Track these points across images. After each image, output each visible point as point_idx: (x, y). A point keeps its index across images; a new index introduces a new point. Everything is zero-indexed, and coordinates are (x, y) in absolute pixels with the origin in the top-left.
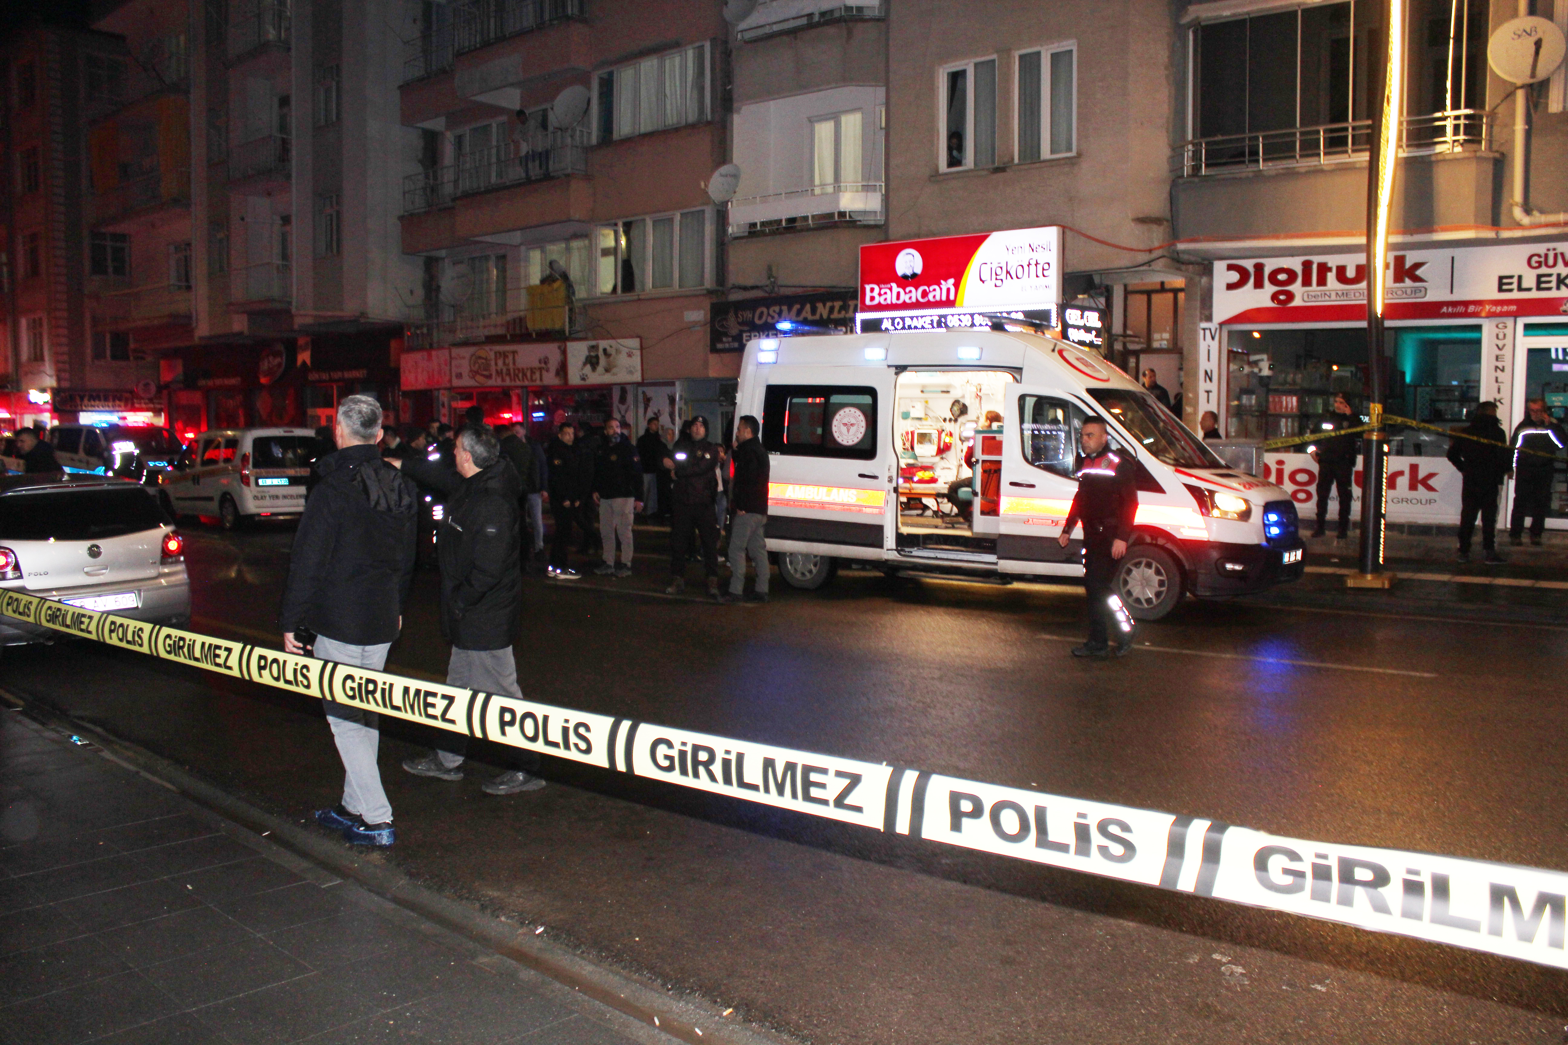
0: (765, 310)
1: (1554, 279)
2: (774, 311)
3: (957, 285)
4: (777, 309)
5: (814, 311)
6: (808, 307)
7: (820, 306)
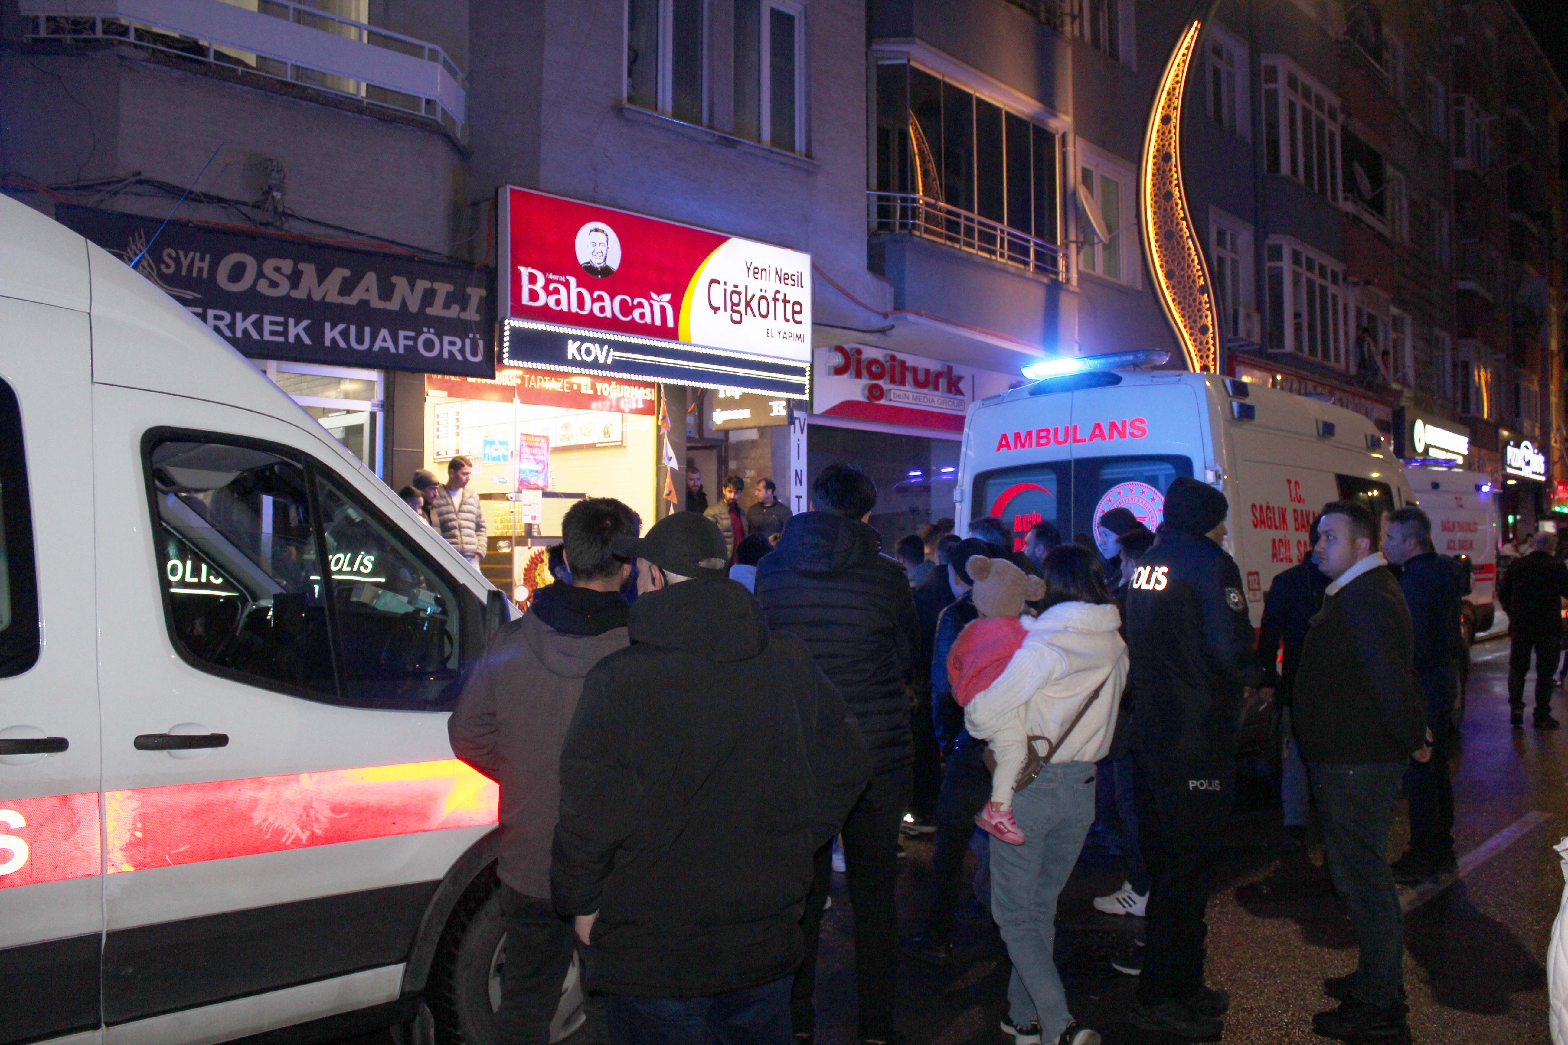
0: (251, 263)
2: (278, 270)
3: (676, 304)
4: (287, 266)
5: (386, 292)
6: (371, 279)
7: (400, 282)
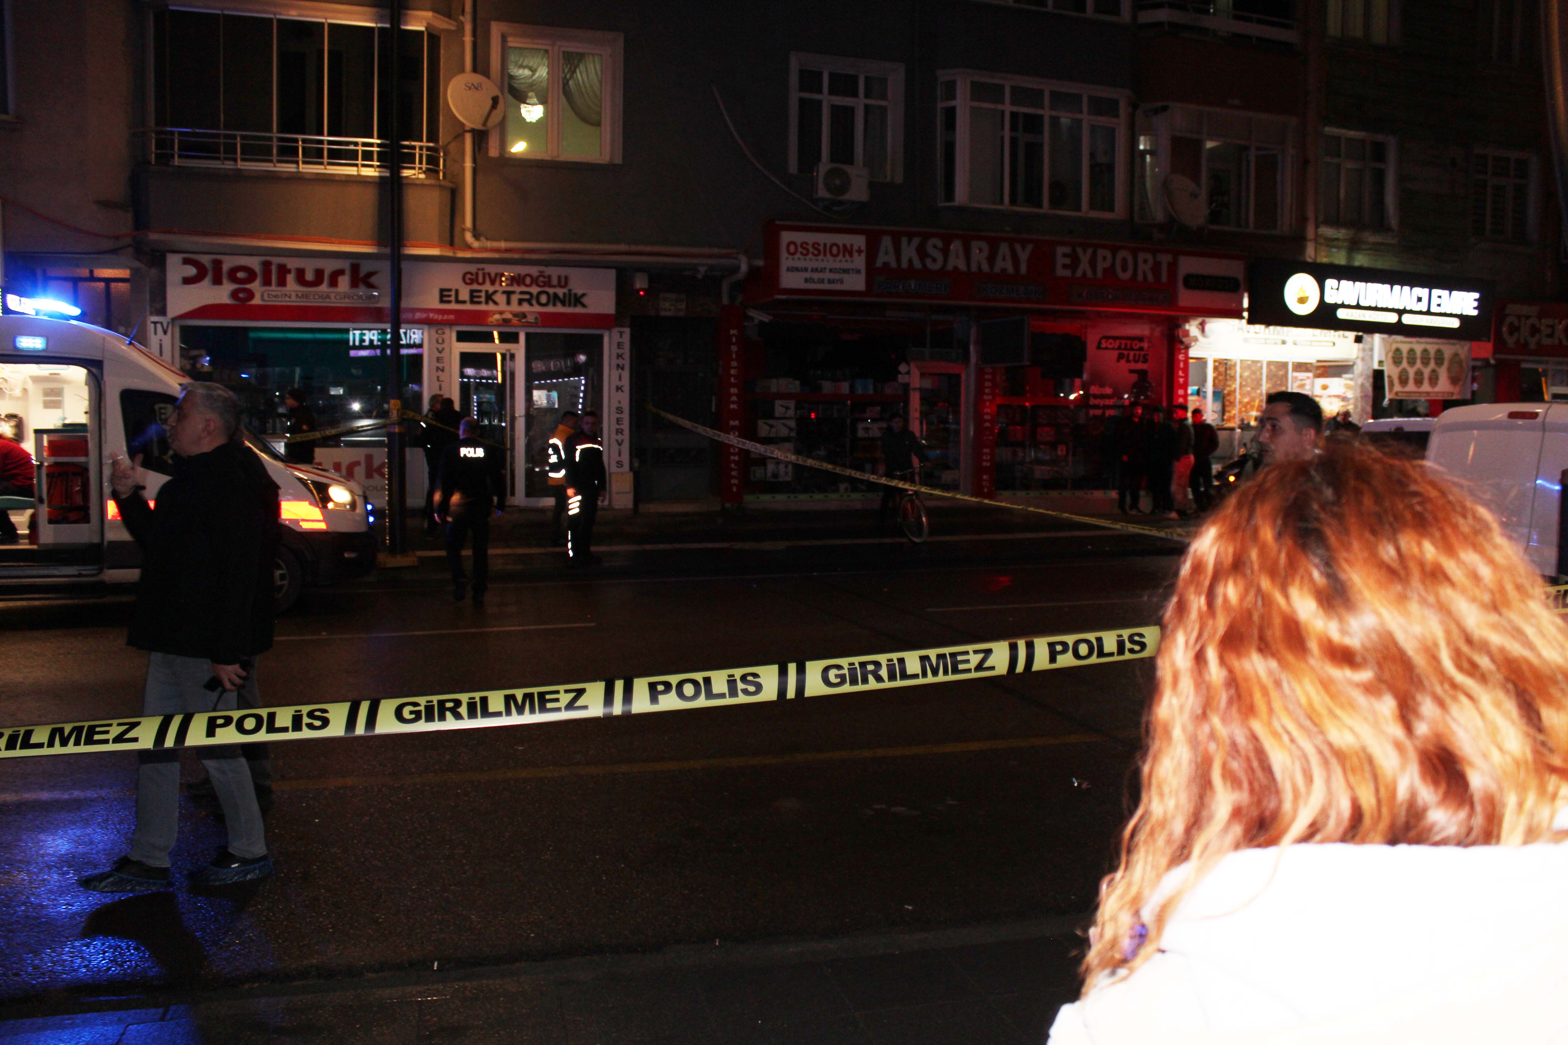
1: (483, 294)
